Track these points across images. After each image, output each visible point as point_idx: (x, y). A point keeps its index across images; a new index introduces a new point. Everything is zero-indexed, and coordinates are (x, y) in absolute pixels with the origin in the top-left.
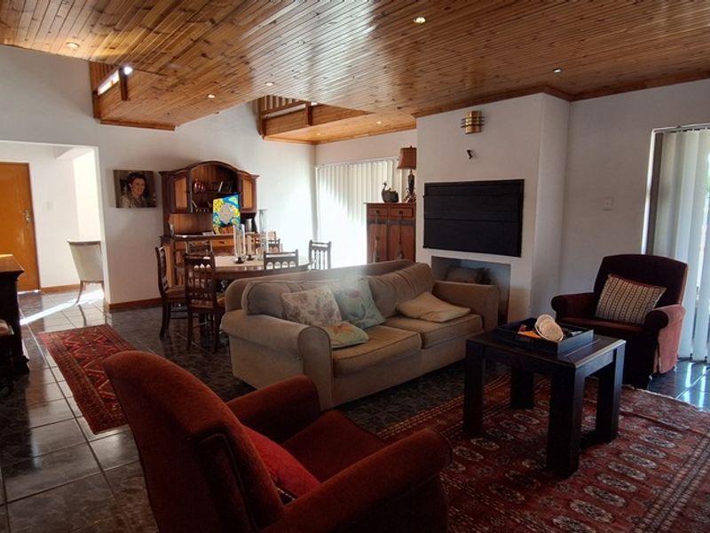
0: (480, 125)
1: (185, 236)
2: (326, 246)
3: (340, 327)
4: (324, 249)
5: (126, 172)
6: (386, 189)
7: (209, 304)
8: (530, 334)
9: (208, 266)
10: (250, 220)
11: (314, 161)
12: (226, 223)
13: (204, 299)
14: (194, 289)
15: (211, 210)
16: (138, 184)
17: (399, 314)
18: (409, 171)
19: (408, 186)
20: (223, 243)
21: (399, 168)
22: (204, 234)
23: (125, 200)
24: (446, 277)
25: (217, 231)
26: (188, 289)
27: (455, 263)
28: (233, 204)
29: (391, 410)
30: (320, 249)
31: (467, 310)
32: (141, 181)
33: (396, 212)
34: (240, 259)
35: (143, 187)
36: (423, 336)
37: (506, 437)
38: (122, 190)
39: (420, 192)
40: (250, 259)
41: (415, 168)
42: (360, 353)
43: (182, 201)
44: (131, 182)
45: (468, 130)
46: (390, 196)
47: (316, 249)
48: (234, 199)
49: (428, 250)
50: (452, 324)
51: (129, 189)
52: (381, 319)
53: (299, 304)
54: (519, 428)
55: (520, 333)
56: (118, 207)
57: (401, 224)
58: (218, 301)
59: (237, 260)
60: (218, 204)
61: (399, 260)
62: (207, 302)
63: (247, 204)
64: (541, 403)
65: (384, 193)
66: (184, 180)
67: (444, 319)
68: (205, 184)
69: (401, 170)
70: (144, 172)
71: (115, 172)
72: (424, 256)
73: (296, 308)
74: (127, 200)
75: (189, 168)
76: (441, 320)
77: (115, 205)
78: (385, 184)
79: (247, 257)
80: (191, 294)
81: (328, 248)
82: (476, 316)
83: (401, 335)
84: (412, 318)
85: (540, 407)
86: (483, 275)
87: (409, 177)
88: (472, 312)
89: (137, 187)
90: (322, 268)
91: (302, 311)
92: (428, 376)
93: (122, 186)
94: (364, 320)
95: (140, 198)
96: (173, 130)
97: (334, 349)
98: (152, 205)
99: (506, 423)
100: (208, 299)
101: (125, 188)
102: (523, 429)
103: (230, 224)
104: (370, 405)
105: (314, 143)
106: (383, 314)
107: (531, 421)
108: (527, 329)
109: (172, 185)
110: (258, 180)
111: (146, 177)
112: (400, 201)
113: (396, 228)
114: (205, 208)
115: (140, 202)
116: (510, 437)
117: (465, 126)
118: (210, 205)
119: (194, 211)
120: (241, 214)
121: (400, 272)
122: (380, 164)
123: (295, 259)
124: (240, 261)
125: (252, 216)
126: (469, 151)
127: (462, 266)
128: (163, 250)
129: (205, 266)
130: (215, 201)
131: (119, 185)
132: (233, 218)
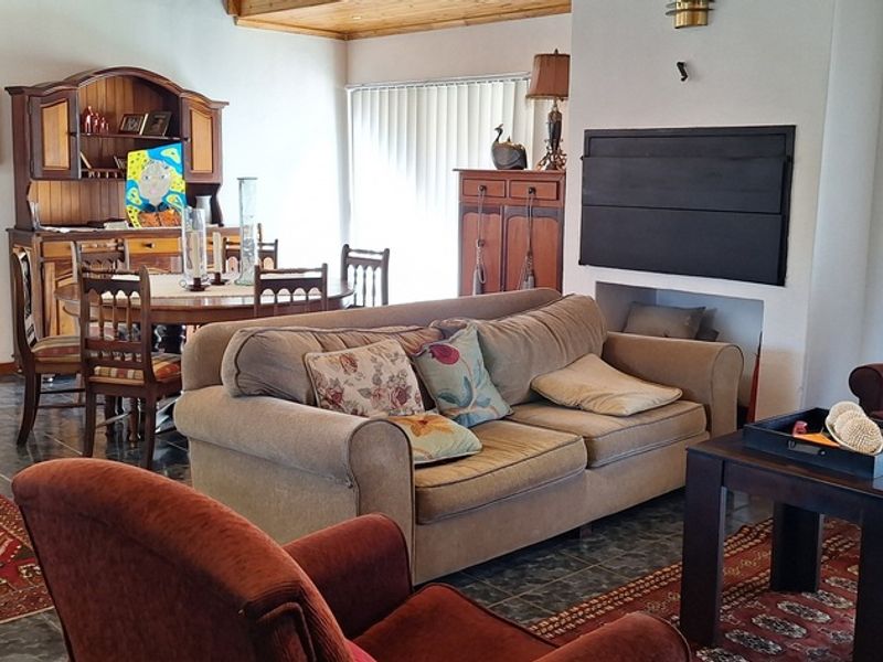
0: (706, 10)
1: (64, 230)
2: (380, 257)
3: (424, 422)
4: (375, 264)
6: (501, 141)
7: (134, 376)
8: (819, 438)
9: (135, 294)
10: (207, 199)
11: (344, 76)
12: (155, 202)
13: (123, 365)
14: (100, 344)
15: (122, 174)
17: (537, 399)
18: (552, 102)
19: (547, 136)
20: (150, 246)
21: (528, 97)
22: (109, 227)
24: (625, 325)
25: (135, 220)
26: (87, 343)
27: (644, 297)
28: (172, 162)
29: (529, 593)
30: (366, 263)
31: (674, 393)
33: (522, 190)
34: (197, 280)
36: (589, 441)
37: (767, 647)
39: (573, 147)
40: (218, 282)
41: (563, 96)
42: (468, 475)
43: (57, 153)
45: (681, 19)
46: (509, 155)
47: (357, 262)
48: (172, 152)
49: (588, 269)
50: (646, 419)
52: (503, 409)
53: (341, 376)
54: (792, 630)
55: (796, 436)
57: (531, 215)
58: (156, 368)
59: (192, 283)
60: (137, 161)
61: (527, 289)
62: (131, 373)
63: (202, 163)
64: (831, 581)
65: (497, 149)
66: (63, 108)
67: (630, 410)
68: (109, 116)
69: (533, 101)
72: (581, 281)
73: (336, 383)
75: (74, 82)
76: (624, 413)
78: (500, 130)
79: (212, 277)
80: (94, 355)
81: (383, 263)
82: (694, 405)
83: (546, 440)
84: (564, 407)
85: (829, 589)
86: (703, 324)
87: (551, 115)
88: (686, 397)
90: (369, 304)
91: (347, 389)
92: (598, 525)
94: (468, 410)
97: (419, 467)
99: (764, 620)
100: (133, 365)
102: (799, 631)
103: (163, 206)
104: (487, 582)
105: (345, 36)
106: (505, 398)
107: (814, 615)
108: (810, 430)
109: (35, 119)
110: (225, 113)
112: (530, 168)
113: (522, 221)
114: (109, 168)
116: (774, 648)
117: (674, 13)
118: (119, 163)
119: (85, 175)
120: (190, 186)
121: (538, 313)
122: (488, 85)
123: (321, 283)
124: (198, 286)
125: (212, 189)
126: (681, 65)
127: (658, 303)
128: (25, 259)
129: (129, 294)
130: (132, 156)
132: (170, 192)
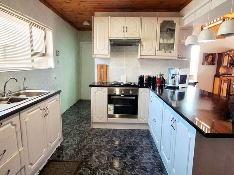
1: (226, 75)
5: (207, 53)
16: (210, 57)
22: (233, 75)
23: (206, 62)
32: (211, 56)
35: (212, 58)
38: (205, 59)
43: (225, 63)
44: (208, 57)
51: (207, 59)
56: (203, 65)
66: (228, 56)
70: (213, 53)
71: (204, 53)
74: (206, 63)
77: (202, 64)
95: (210, 62)
98: (213, 64)
109: (223, 57)
111: (213, 55)
115: (210, 63)
119: (229, 66)
131: (204, 58)
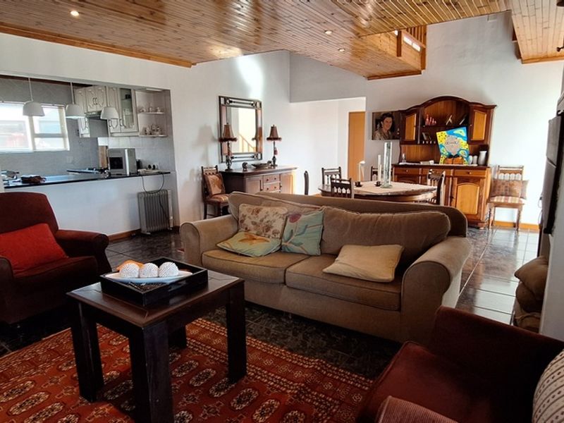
5: (380, 113)
10: (483, 152)
12: (453, 154)
15: (436, 142)
16: (387, 122)
23: (378, 134)
32: (389, 119)
35: (391, 124)
38: (376, 127)
40: (377, 185)
43: (411, 134)
44: (383, 120)
48: (462, 132)
51: (381, 125)
56: (373, 139)
60: (442, 136)
63: (478, 135)
70: (392, 112)
71: (373, 114)
89: (386, 124)
93: (377, 124)
95: (388, 132)
96: (420, 73)
98: (396, 138)
101: (378, 125)
103: (457, 156)
110: (495, 110)
111: (394, 115)
115: (387, 136)
119: (421, 142)
120: (471, 147)
125: (486, 148)
130: (439, 134)
131: (374, 123)
132: (461, 150)
